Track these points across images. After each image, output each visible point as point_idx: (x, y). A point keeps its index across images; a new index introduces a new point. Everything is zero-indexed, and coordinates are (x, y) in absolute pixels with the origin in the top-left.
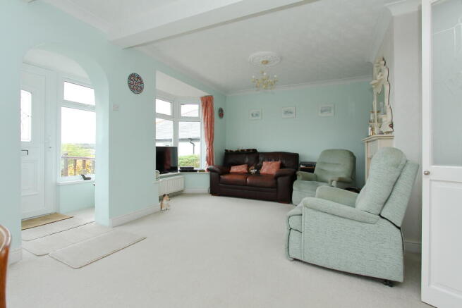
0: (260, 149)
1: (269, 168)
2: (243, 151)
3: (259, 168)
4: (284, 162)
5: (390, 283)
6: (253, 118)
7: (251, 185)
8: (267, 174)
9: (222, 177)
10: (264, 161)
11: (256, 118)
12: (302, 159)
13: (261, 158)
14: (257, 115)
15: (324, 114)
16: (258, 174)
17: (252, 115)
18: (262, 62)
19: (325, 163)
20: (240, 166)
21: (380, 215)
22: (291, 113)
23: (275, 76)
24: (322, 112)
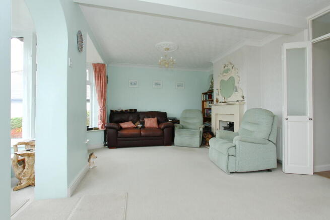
0: (139, 110)
1: (150, 123)
2: (126, 111)
3: (143, 123)
4: (159, 118)
5: (269, 170)
6: (132, 86)
7: (145, 136)
8: (150, 127)
9: (119, 132)
10: (144, 118)
11: (135, 86)
12: (169, 116)
13: (141, 116)
14: (135, 84)
15: (179, 88)
16: (143, 127)
17: (131, 84)
18: (165, 49)
19: (186, 118)
20: (128, 123)
21: (268, 140)
22: (160, 85)
23: (175, 60)
24: (178, 86)
